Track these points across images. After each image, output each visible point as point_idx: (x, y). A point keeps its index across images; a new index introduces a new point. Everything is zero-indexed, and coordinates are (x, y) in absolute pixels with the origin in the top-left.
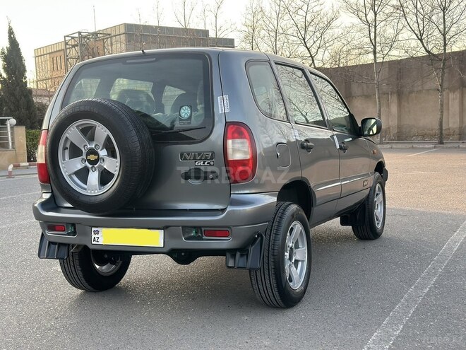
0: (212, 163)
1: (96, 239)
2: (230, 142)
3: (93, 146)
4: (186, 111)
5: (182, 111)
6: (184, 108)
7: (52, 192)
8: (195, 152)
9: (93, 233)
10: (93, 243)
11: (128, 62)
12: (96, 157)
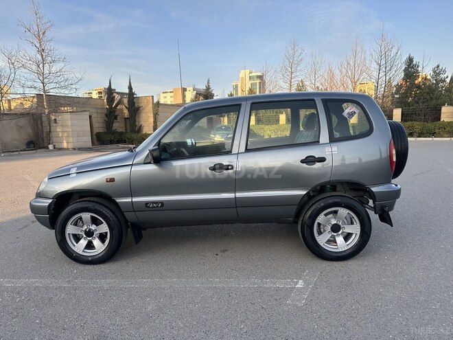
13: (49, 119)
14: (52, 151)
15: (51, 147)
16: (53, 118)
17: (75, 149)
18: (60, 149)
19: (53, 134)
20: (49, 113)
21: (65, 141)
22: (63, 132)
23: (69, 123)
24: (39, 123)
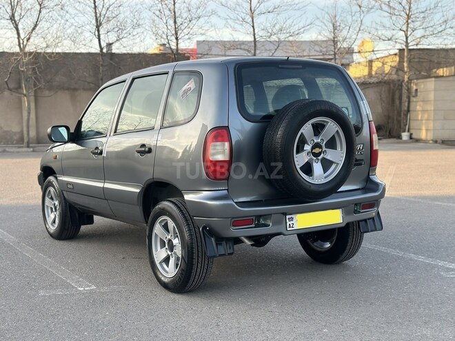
0: (362, 153)
1: (291, 225)
9: (287, 221)
10: (289, 229)
12: (320, 150)
13: (409, 90)
14: (405, 142)
15: (405, 136)
16: (415, 88)
17: (436, 142)
18: (418, 141)
19: (412, 115)
20: (410, 80)
21: (424, 128)
22: (424, 111)
23: (432, 96)
24: (397, 96)
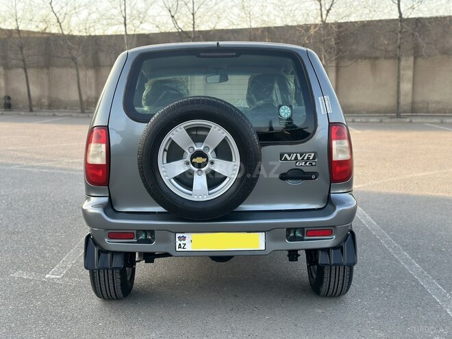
0: (314, 164)
1: (182, 246)
2: (334, 143)
3: (202, 148)
4: (286, 111)
5: (281, 110)
6: (283, 107)
7: (110, 197)
8: (297, 153)
9: (177, 239)
10: (177, 250)
11: (201, 54)
12: (205, 160)
